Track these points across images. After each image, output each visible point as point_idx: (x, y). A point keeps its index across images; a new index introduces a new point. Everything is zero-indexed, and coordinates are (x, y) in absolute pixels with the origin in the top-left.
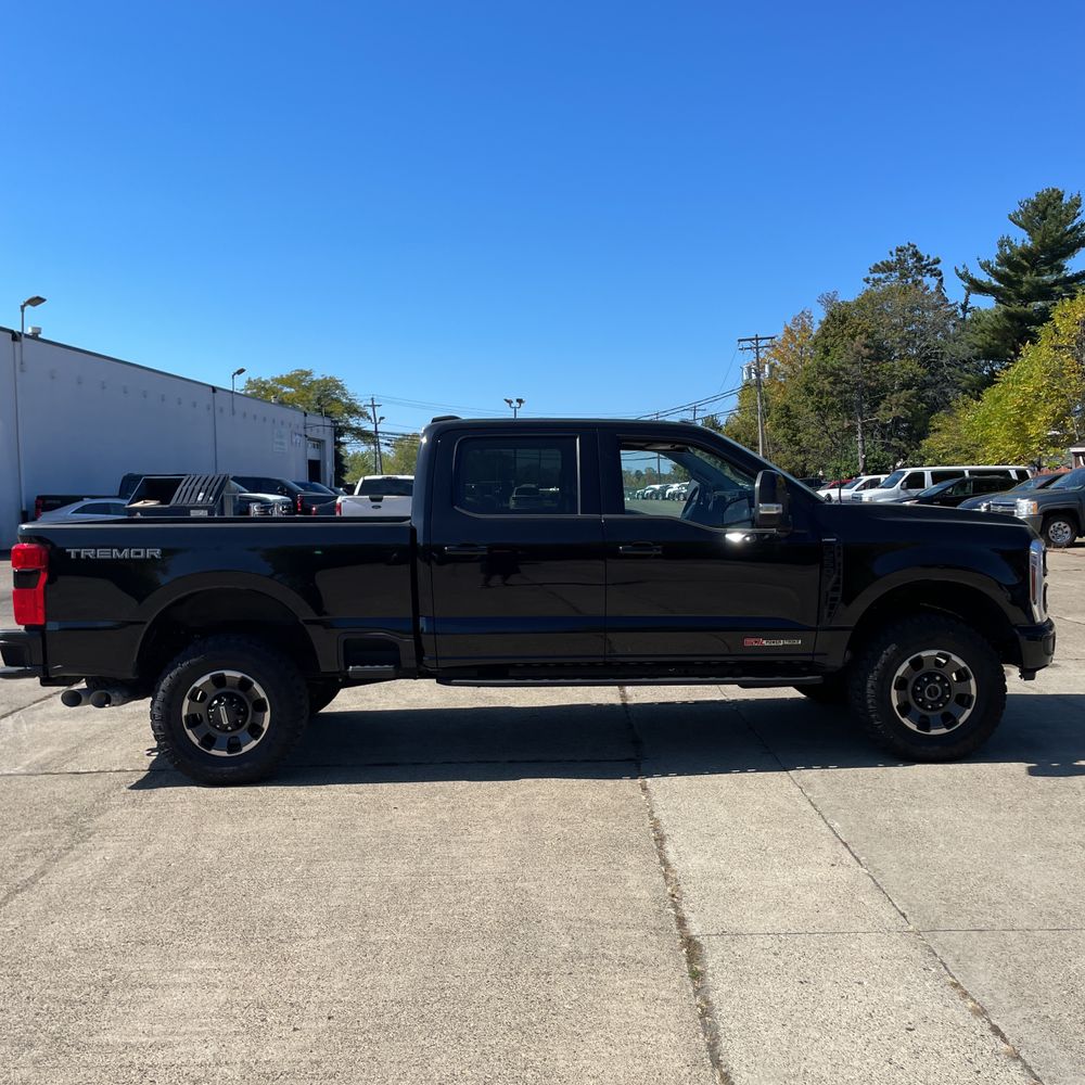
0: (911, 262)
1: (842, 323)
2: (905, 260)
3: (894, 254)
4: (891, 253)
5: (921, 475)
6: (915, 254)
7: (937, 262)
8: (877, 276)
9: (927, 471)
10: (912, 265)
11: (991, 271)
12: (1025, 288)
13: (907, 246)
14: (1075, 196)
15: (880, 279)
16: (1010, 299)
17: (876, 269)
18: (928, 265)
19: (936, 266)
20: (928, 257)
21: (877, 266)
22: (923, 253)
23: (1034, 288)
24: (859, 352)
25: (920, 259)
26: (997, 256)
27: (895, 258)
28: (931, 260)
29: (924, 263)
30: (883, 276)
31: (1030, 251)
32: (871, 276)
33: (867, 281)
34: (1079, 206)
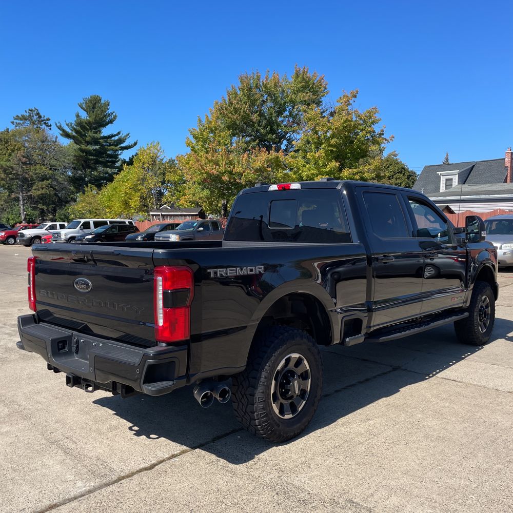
0: (35, 117)
1: (7, 142)
2: (33, 116)
3: (28, 111)
4: (26, 111)
5: (88, 223)
6: (38, 114)
7: (48, 120)
8: (18, 121)
9: (91, 221)
10: (36, 119)
11: (73, 128)
12: (88, 139)
13: (34, 109)
14: (106, 101)
15: (19, 124)
16: (81, 143)
17: (17, 118)
18: (44, 120)
19: (48, 121)
20: (44, 116)
21: (17, 116)
22: (42, 114)
23: (93, 139)
24: (20, 160)
25: (40, 117)
26: (75, 121)
27: (28, 114)
28: (45, 118)
29: (42, 119)
30: (21, 122)
31: (89, 122)
32: (15, 121)
33: (13, 123)
34: (109, 105)
